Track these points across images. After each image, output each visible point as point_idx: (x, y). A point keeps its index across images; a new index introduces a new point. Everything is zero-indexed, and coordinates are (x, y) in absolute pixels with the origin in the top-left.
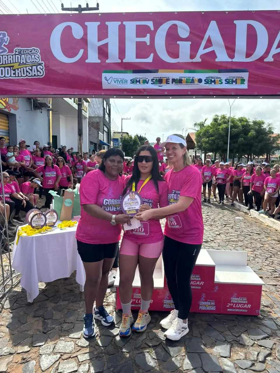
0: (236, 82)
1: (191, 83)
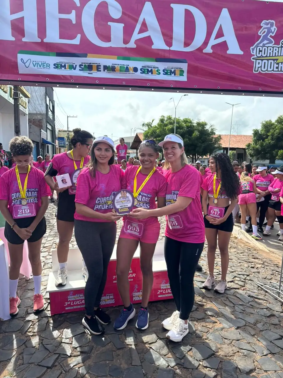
0: (174, 73)
1: (125, 71)
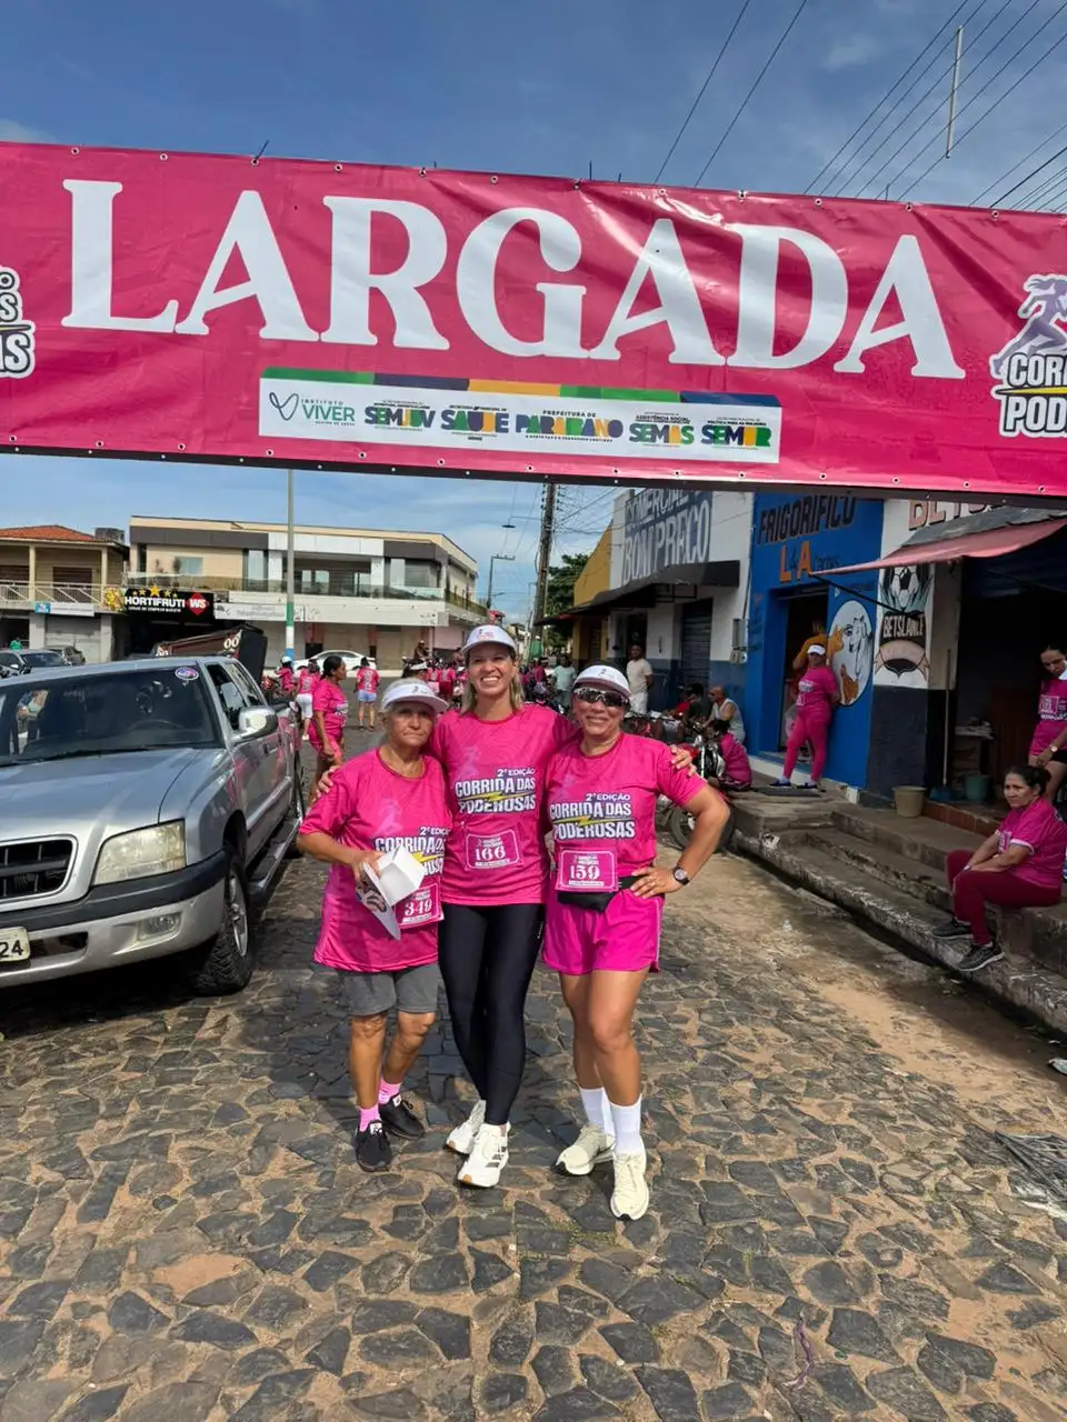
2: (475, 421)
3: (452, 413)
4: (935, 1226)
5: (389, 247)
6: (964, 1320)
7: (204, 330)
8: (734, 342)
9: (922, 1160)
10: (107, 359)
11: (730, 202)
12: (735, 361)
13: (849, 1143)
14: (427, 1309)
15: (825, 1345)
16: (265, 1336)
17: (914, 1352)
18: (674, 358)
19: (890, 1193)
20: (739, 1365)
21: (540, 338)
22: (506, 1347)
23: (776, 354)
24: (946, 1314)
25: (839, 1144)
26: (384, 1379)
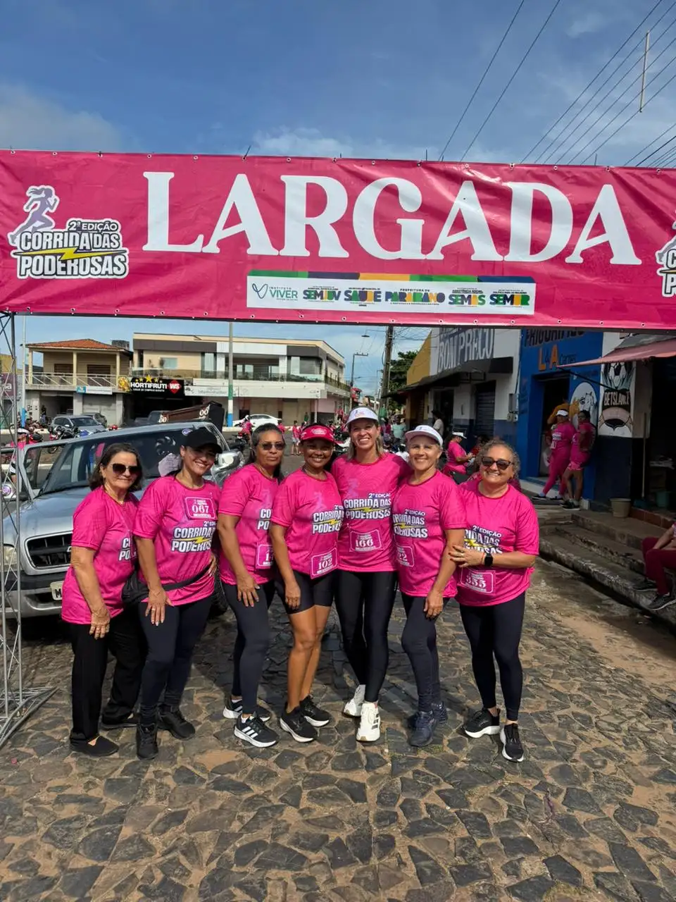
2: (362, 296)
3: (350, 292)
4: (626, 749)
5: (316, 201)
6: (641, 797)
7: (217, 250)
8: (508, 247)
9: (621, 714)
10: (166, 267)
11: (506, 170)
12: (508, 258)
13: (578, 704)
14: (342, 779)
15: (561, 805)
16: (257, 789)
17: (612, 811)
18: (474, 258)
19: (601, 731)
20: (513, 812)
21: (399, 249)
22: (386, 798)
23: (531, 254)
24: (631, 793)
25: (572, 704)
26: (322, 811)
